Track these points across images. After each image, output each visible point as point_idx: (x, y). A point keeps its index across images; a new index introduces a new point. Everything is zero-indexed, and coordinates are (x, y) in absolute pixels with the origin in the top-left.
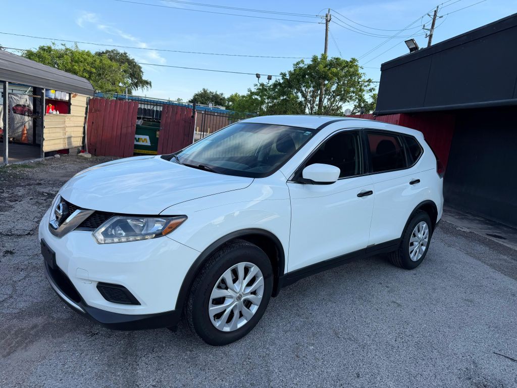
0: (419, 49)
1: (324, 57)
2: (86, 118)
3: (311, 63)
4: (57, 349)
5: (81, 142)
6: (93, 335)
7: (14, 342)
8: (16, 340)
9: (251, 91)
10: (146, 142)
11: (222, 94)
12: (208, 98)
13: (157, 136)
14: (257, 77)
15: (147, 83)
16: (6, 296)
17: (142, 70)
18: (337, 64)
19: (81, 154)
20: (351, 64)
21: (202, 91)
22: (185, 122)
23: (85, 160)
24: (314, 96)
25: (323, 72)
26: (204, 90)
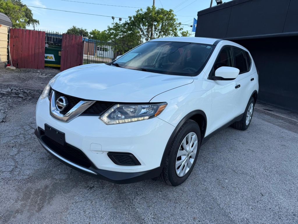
0: (223, 3)
1: (154, 7)
2: (8, 42)
3: (147, 11)
4: (72, 201)
5: (7, 59)
6: (91, 188)
7: (38, 200)
8: (39, 198)
9: (110, 27)
10: (52, 59)
11: (86, 30)
12: (77, 32)
13: (59, 55)
14: (113, 18)
15: (36, 21)
16: (12, 167)
17: (32, 12)
18: (162, 12)
19: (8, 67)
20: (170, 13)
21: (73, 28)
22: (78, 45)
23: (12, 71)
24: (148, 32)
25: (155, 17)
26: (74, 26)
